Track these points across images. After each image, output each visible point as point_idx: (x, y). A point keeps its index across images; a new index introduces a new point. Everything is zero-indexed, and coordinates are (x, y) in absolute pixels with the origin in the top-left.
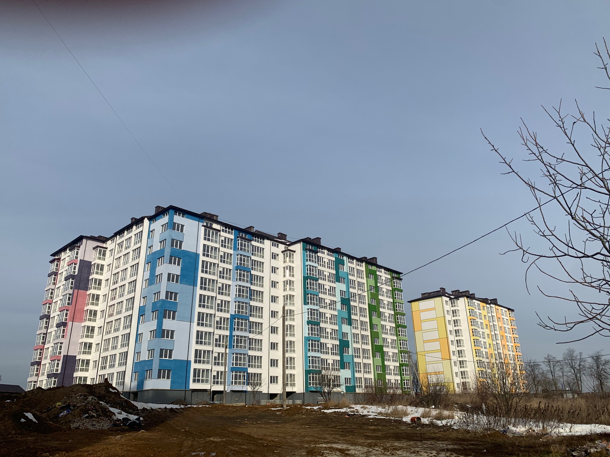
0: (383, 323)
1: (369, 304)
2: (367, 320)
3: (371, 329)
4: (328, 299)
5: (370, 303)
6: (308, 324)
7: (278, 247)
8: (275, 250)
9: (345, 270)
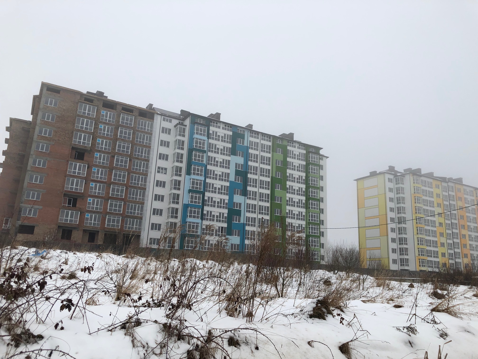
0: (288, 195)
1: (272, 177)
2: (268, 192)
3: (271, 200)
4: (219, 170)
5: (274, 176)
6: (189, 193)
7: (170, 121)
8: (167, 125)
9: (245, 144)
